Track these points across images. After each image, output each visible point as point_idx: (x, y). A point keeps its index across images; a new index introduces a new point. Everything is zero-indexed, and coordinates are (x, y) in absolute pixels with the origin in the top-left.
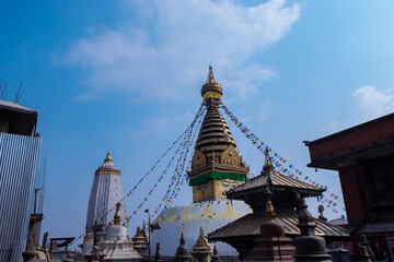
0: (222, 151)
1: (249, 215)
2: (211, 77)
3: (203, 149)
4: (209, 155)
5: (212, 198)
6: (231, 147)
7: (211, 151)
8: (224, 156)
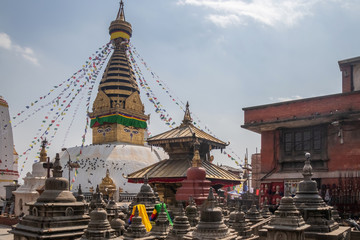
0: (127, 96)
1: (166, 161)
2: (121, 14)
3: (108, 92)
4: (114, 99)
5: (114, 141)
6: (136, 94)
7: (116, 95)
8: (129, 102)
